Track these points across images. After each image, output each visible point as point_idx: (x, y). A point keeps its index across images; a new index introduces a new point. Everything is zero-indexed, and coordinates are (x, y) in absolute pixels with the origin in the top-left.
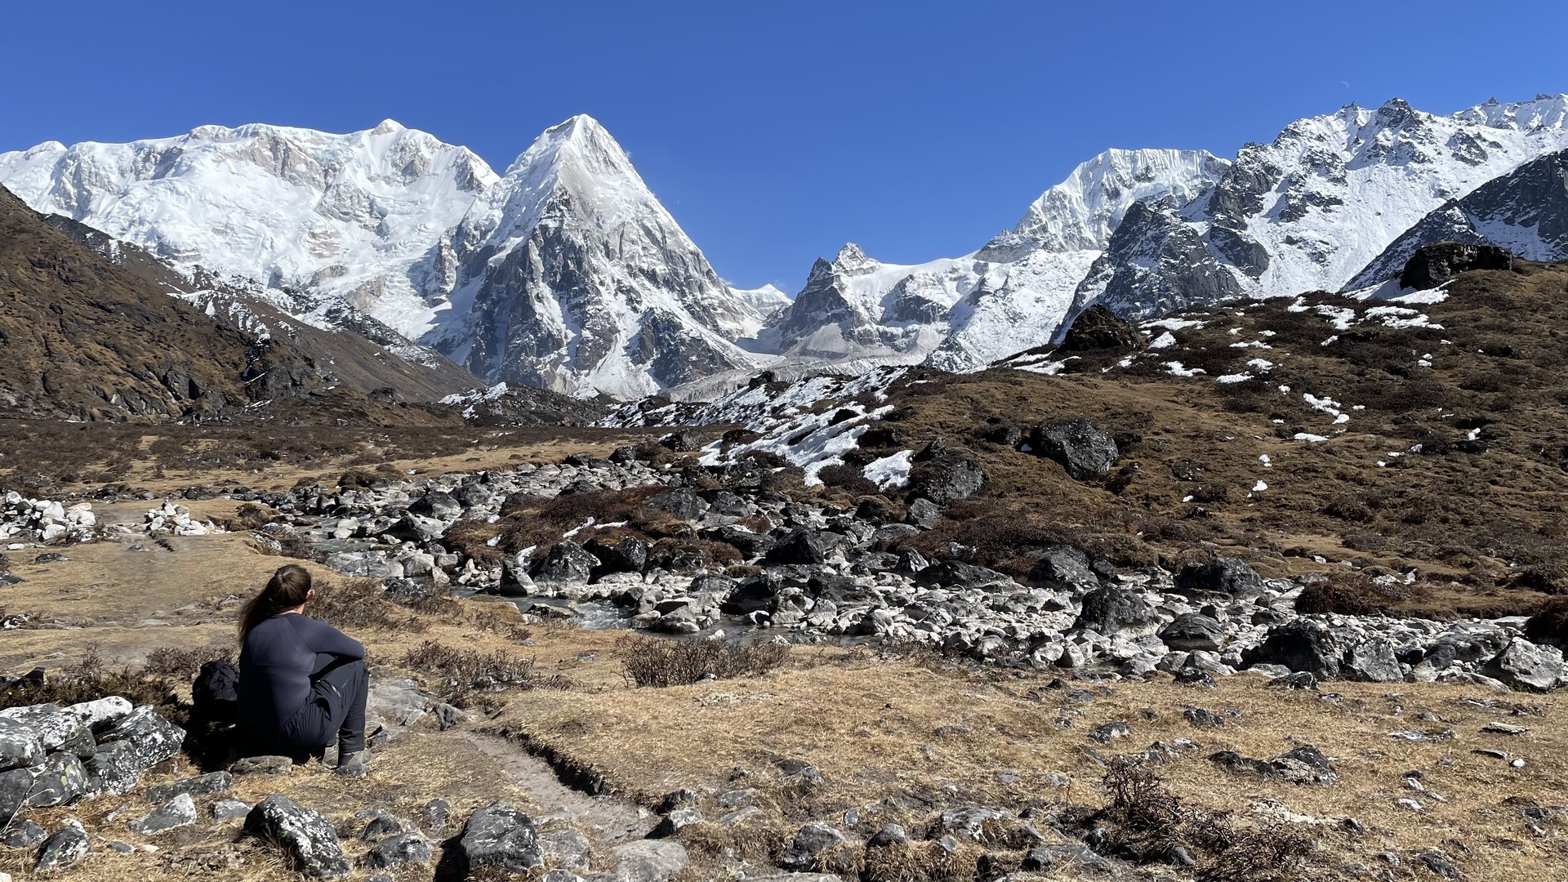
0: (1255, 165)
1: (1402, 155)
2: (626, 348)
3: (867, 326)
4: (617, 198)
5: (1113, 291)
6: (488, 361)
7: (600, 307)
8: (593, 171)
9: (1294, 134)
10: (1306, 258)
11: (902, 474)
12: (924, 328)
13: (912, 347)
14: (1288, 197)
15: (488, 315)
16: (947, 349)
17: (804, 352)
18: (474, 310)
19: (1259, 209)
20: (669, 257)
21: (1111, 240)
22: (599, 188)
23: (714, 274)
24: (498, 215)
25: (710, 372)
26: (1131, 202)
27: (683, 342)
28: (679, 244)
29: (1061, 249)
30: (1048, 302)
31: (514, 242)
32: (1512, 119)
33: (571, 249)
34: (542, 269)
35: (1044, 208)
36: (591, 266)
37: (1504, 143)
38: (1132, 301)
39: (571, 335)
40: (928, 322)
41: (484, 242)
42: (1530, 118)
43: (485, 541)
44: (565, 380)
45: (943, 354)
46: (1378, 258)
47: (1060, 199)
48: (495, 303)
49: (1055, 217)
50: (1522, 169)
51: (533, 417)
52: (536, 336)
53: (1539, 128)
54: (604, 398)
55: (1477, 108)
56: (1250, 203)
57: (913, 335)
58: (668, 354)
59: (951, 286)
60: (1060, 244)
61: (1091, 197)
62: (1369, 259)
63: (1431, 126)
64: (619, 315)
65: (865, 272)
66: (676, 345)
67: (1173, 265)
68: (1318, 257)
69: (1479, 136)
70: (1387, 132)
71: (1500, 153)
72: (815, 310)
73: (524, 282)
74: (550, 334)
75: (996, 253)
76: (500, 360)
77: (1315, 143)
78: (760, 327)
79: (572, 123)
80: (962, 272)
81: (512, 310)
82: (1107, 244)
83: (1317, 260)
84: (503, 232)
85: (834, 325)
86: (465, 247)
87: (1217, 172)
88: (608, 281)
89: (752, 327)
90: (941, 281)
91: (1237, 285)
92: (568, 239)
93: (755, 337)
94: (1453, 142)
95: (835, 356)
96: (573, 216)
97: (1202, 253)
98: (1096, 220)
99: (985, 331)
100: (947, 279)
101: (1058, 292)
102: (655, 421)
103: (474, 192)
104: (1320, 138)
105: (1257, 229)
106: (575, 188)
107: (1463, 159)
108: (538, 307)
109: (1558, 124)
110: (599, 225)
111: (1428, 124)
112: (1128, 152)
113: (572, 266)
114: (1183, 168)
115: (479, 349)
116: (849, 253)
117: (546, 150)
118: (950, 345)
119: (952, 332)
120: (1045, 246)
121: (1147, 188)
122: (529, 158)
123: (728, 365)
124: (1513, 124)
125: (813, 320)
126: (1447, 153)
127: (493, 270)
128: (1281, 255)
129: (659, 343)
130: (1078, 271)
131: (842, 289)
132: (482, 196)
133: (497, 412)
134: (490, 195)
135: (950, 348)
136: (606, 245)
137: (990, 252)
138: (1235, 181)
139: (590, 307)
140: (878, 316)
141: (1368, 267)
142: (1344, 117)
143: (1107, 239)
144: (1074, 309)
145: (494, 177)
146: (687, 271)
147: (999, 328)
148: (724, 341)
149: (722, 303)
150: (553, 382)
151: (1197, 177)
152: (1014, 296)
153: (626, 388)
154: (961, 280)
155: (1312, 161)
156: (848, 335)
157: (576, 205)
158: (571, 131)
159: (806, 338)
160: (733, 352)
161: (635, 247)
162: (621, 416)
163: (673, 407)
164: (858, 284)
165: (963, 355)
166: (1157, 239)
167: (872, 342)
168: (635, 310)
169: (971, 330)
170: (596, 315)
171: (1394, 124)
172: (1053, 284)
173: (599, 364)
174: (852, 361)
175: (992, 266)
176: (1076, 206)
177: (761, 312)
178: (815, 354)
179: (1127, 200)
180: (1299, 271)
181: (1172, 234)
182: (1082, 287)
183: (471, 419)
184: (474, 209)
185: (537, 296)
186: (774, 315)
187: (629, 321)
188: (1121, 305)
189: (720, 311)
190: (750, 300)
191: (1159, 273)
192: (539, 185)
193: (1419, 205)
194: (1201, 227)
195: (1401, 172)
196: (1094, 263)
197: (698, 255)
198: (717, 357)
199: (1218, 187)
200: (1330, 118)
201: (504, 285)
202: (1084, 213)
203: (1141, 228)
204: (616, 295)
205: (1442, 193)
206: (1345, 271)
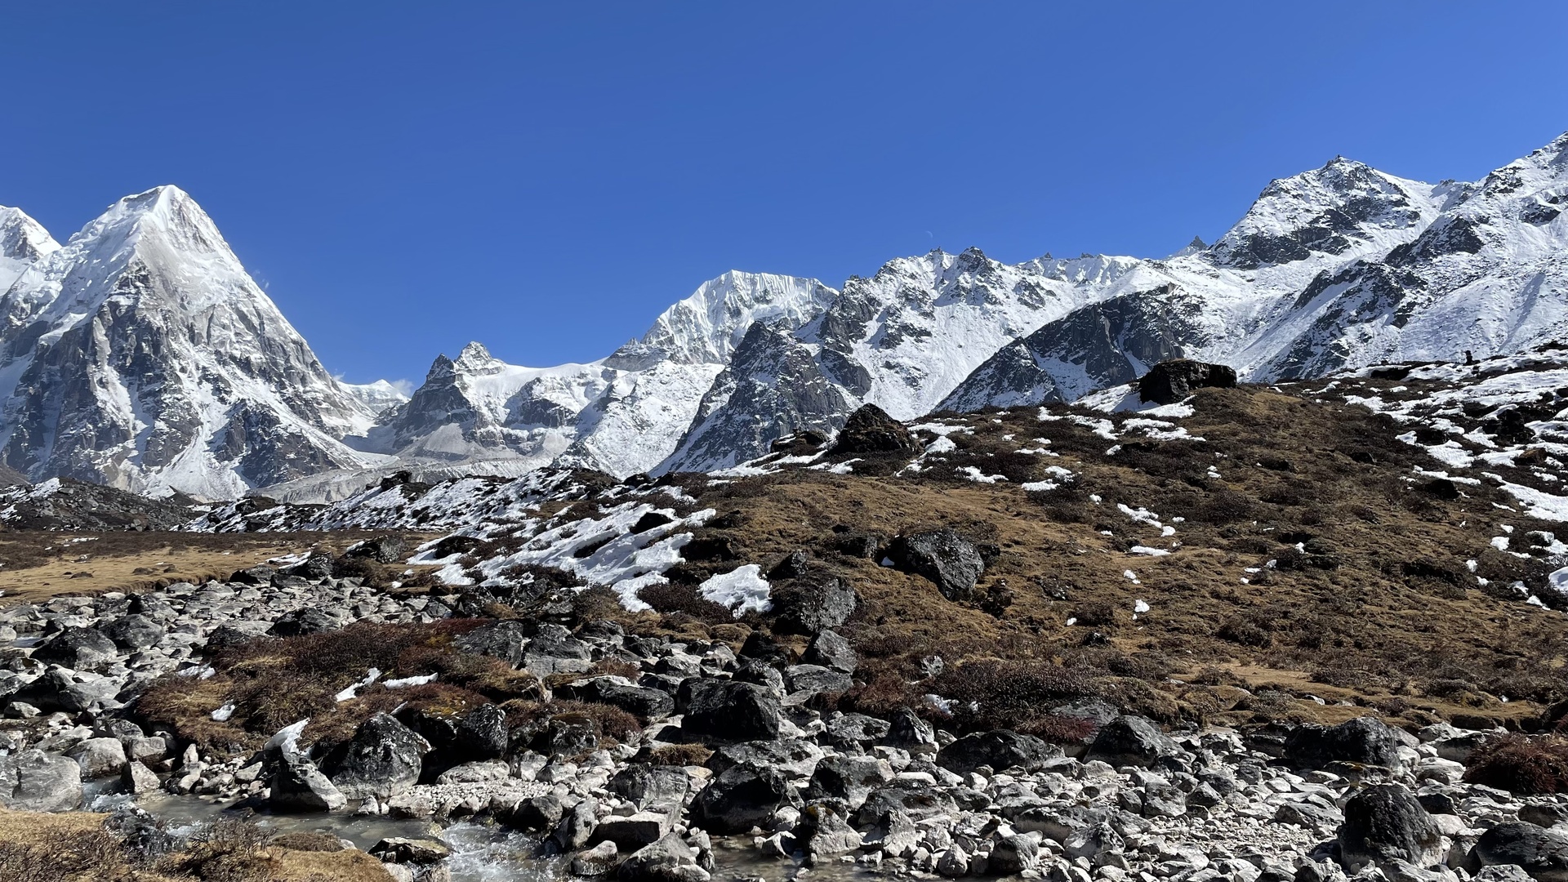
0: (859, 296)
1: (979, 297)
2: (209, 443)
3: (490, 428)
4: (207, 277)
5: (735, 404)
6: (32, 453)
7: (179, 396)
8: (180, 246)
9: (892, 271)
10: (902, 382)
11: (761, 596)
12: (551, 432)
13: (537, 450)
14: (886, 327)
15: (35, 400)
16: (574, 454)
17: (420, 453)
18: (17, 394)
19: (863, 336)
20: (267, 345)
21: (734, 356)
22: (185, 266)
23: (320, 366)
24: (55, 288)
25: (311, 471)
26: (751, 322)
27: (279, 438)
28: (281, 333)
29: (687, 361)
30: (674, 412)
31: (75, 318)
32: (1063, 272)
33: (145, 329)
34: (108, 351)
35: (670, 321)
36: (171, 350)
37: (1057, 292)
38: (753, 414)
39: (141, 426)
40: (555, 426)
41: (35, 317)
42: (1077, 273)
43: (206, 712)
44: (130, 477)
45: (570, 458)
46: (961, 385)
47: (686, 314)
48: (45, 387)
49: (681, 331)
50: (1073, 315)
51: (94, 519)
52: (95, 426)
53: (1084, 281)
54: (181, 499)
55: (1036, 261)
56: (855, 329)
57: (539, 438)
58: (261, 450)
59: (580, 391)
60: (686, 356)
61: (715, 314)
62: (954, 386)
63: (1001, 273)
64: (201, 406)
65: (490, 372)
66: (270, 441)
67: (789, 382)
68: (912, 381)
69: (1038, 285)
70: (967, 275)
71: (1055, 301)
72: (434, 409)
73: (85, 363)
74: (114, 424)
75: (625, 361)
76: (48, 453)
77: (909, 281)
78: (371, 424)
79: (156, 194)
80: (590, 378)
81: (67, 395)
82: (730, 359)
83: (911, 385)
84: (61, 307)
85: (454, 428)
86: (11, 321)
87: (826, 299)
88: (192, 367)
89: (362, 424)
90: (569, 386)
91: (844, 403)
92: (143, 319)
93: (365, 435)
94: (1017, 289)
95: (454, 458)
96: (152, 294)
97: (814, 373)
98: (719, 336)
99: (613, 436)
100: (574, 384)
101: (684, 402)
102: (259, 526)
103: (27, 260)
104: (913, 276)
105: (861, 354)
106: (155, 264)
107: (1026, 303)
108: (100, 393)
109: (1098, 279)
110: (183, 306)
111: (998, 272)
112: (748, 275)
113: (146, 349)
114: (797, 294)
115: (20, 438)
116: (473, 352)
117: (122, 220)
118: (577, 450)
119: (580, 437)
120: (672, 358)
121: (764, 309)
122: (100, 228)
123: (333, 465)
124: (1064, 277)
125: (432, 419)
126: (1014, 297)
127: (45, 349)
128: (881, 378)
129: (250, 438)
130: (703, 383)
131: (465, 388)
132: (37, 264)
133: (46, 512)
134: (47, 264)
135: (577, 453)
136: (191, 329)
137: (618, 359)
138: (843, 308)
139: (166, 396)
140: (503, 418)
141: (953, 393)
142: (932, 259)
143: (729, 355)
144: (699, 420)
145: (54, 245)
146: (287, 361)
147: (627, 434)
148: (328, 438)
149: (327, 398)
150: (115, 478)
151: (809, 302)
152: (642, 403)
153: (207, 487)
154: (589, 386)
155: (906, 295)
156: (469, 436)
157: (157, 283)
158: (154, 202)
159: (422, 438)
160: (338, 450)
161: (225, 332)
162: (213, 519)
163: (281, 509)
164: (481, 384)
165: (590, 460)
166: (775, 357)
167: (495, 444)
168: (222, 400)
169: (598, 435)
170: (174, 405)
171: (972, 269)
172: (679, 394)
173: (174, 460)
174: (473, 463)
175: (620, 373)
176: (700, 321)
177: (372, 408)
178: (432, 454)
179: (747, 320)
180: (895, 392)
181: (789, 353)
182: (707, 398)
183: (12, 521)
184: (25, 279)
185: (101, 382)
186: (387, 413)
187: (214, 413)
188: (742, 417)
189: (324, 405)
190: (360, 396)
191: (777, 389)
192: (111, 255)
193: (993, 342)
194: (813, 349)
195: (978, 312)
196: (718, 376)
197: (301, 345)
198: (320, 455)
199: (828, 313)
200: (921, 260)
201: (57, 367)
202: (708, 327)
203: (760, 346)
204: (200, 383)
205: (1010, 332)
206: (934, 395)
